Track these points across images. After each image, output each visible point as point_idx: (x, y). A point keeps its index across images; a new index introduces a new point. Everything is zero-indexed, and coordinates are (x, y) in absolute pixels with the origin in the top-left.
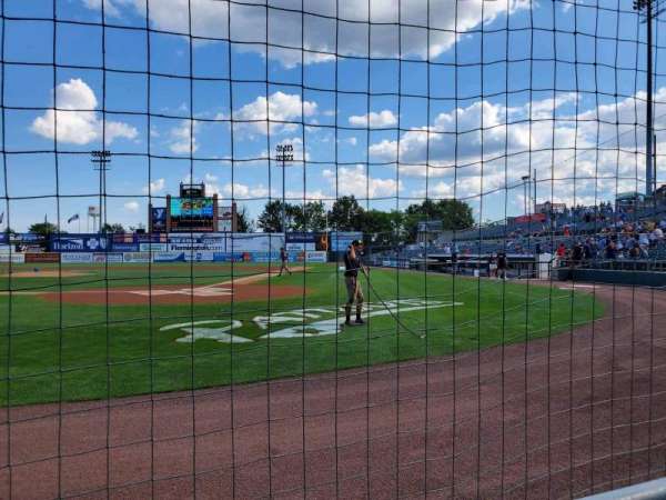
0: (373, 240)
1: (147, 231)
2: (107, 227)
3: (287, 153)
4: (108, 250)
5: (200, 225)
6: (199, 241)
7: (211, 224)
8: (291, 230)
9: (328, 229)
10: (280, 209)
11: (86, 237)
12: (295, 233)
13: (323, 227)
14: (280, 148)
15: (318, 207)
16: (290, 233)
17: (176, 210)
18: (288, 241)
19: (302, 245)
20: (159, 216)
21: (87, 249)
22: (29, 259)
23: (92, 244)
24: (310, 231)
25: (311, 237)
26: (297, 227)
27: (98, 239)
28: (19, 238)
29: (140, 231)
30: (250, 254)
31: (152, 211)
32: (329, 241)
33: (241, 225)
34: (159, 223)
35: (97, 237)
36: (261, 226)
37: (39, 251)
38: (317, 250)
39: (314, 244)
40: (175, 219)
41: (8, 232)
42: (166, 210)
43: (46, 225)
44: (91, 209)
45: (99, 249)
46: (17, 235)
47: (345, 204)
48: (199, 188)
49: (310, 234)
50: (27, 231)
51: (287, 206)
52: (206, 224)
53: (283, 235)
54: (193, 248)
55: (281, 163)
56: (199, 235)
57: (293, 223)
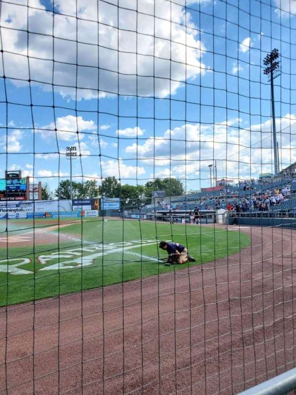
0: (127, 202)
3: (73, 152)
5: (18, 196)
6: (17, 206)
7: (25, 195)
8: (76, 198)
9: (99, 197)
10: (69, 185)
12: (78, 200)
13: (96, 195)
14: (68, 148)
15: (93, 184)
16: (75, 200)
17: (3, 187)
18: (74, 204)
19: (80, 206)
24: (88, 198)
25: (89, 202)
26: (80, 195)
30: (50, 213)
32: (100, 204)
33: (44, 196)
36: (57, 196)
38: (92, 209)
39: (90, 206)
47: (109, 181)
48: (18, 173)
49: (88, 200)
51: (73, 183)
52: (22, 196)
53: (71, 202)
54: (14, 210)
55: (69, 157)
56: (17, 202)
57: (77, 193)
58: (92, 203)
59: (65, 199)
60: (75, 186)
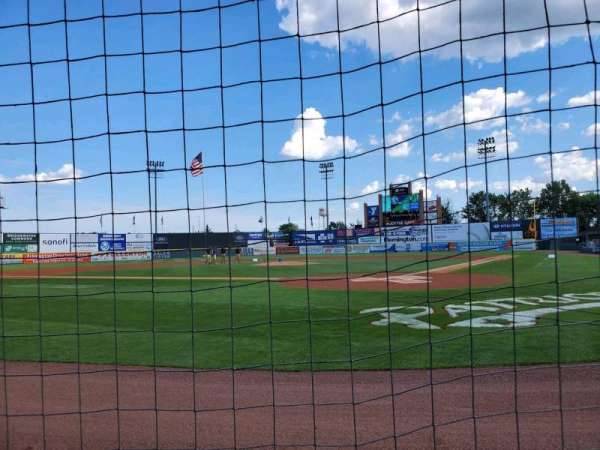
0: (592, 225)
1: (363, 226)
2: (333, 224)
3: (488, 146)
4: (334, 243)
5: (408, 218)
6: (407, 233)
7: (417, 218)
8: (496, 219)
9: (538, 217)
10: (484, 199)
11: (317, 233)
12: (500, 222)
13: (531, 214)
14: (481, 142)
15: (525, 195)
16: (496, 222)
17: (387, 208)
18: (493, 229)
19: (508, 234)
20: (373, 214)
21: (318, 243)
22: (279, 251)
23: (322, 237)
24: (516, 219)
25: (517, 225)
26: (503, 215)
27: (326, 235)
28: (272, 236)
29: (358, 227)
30: (455, 244)
31: (367, 209)
32: (538, 229)
33: (446, 217)
34: (373, 219)
35: (326, 232)
36: (465, 217)
37: (285, 245)
38: (524, 237)
39: (521, 232)
40: (386, 215)
41: (266, 231)
42: (378, 208)
43: (290, 225)
44: (321, 210)
45: (327, 243)
46: (271, 233)
47: (556, 189)
48: (407, 186)
49: (516, 222)
50: (277, 230)
51: (490, 195)
52: (413, 218)
53: (487, 225)
54: (403, 240)
55: (483, 155)
56: (407, 228)
57: (498, 212)
58: (524, 227)
59: (478, 221)
60: (494, 200)
